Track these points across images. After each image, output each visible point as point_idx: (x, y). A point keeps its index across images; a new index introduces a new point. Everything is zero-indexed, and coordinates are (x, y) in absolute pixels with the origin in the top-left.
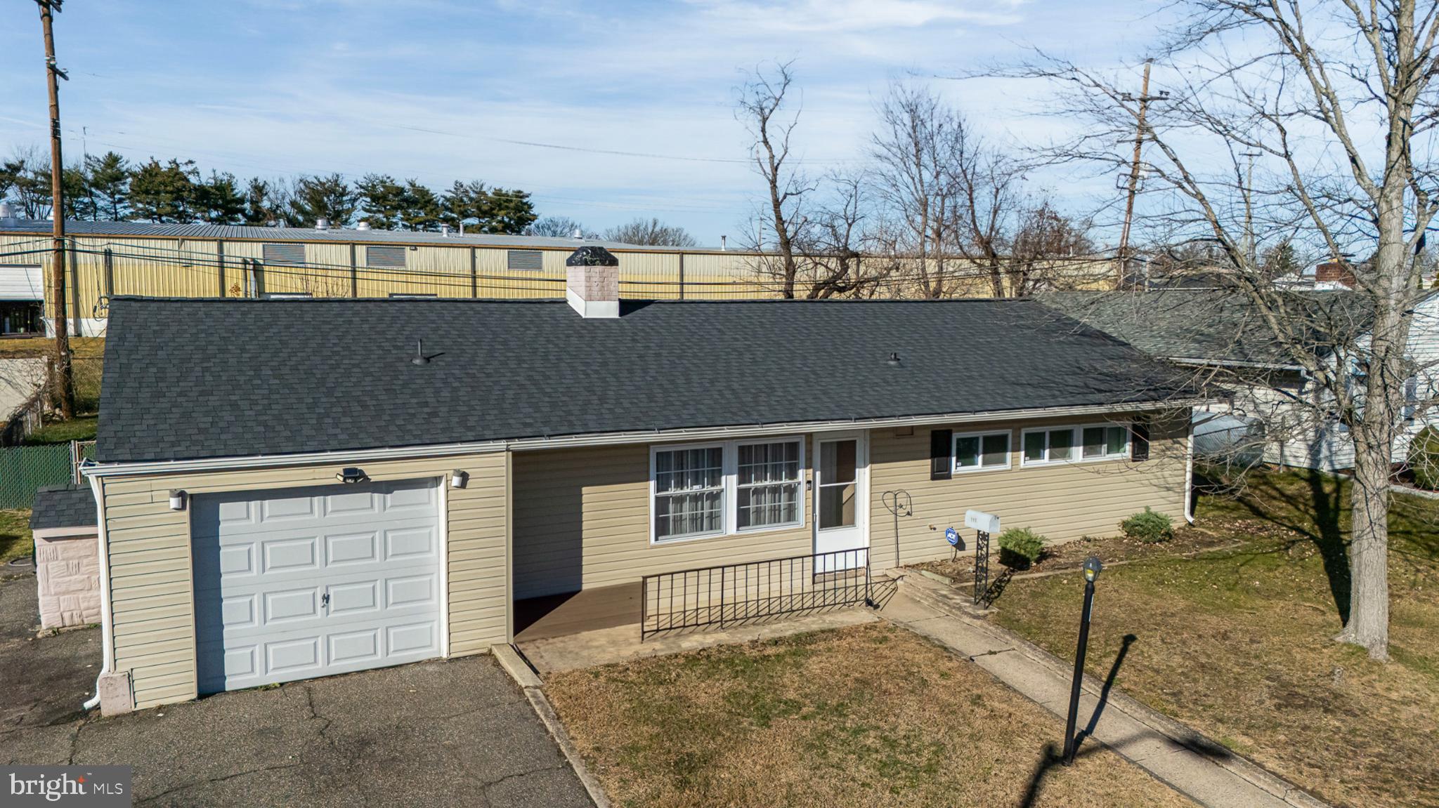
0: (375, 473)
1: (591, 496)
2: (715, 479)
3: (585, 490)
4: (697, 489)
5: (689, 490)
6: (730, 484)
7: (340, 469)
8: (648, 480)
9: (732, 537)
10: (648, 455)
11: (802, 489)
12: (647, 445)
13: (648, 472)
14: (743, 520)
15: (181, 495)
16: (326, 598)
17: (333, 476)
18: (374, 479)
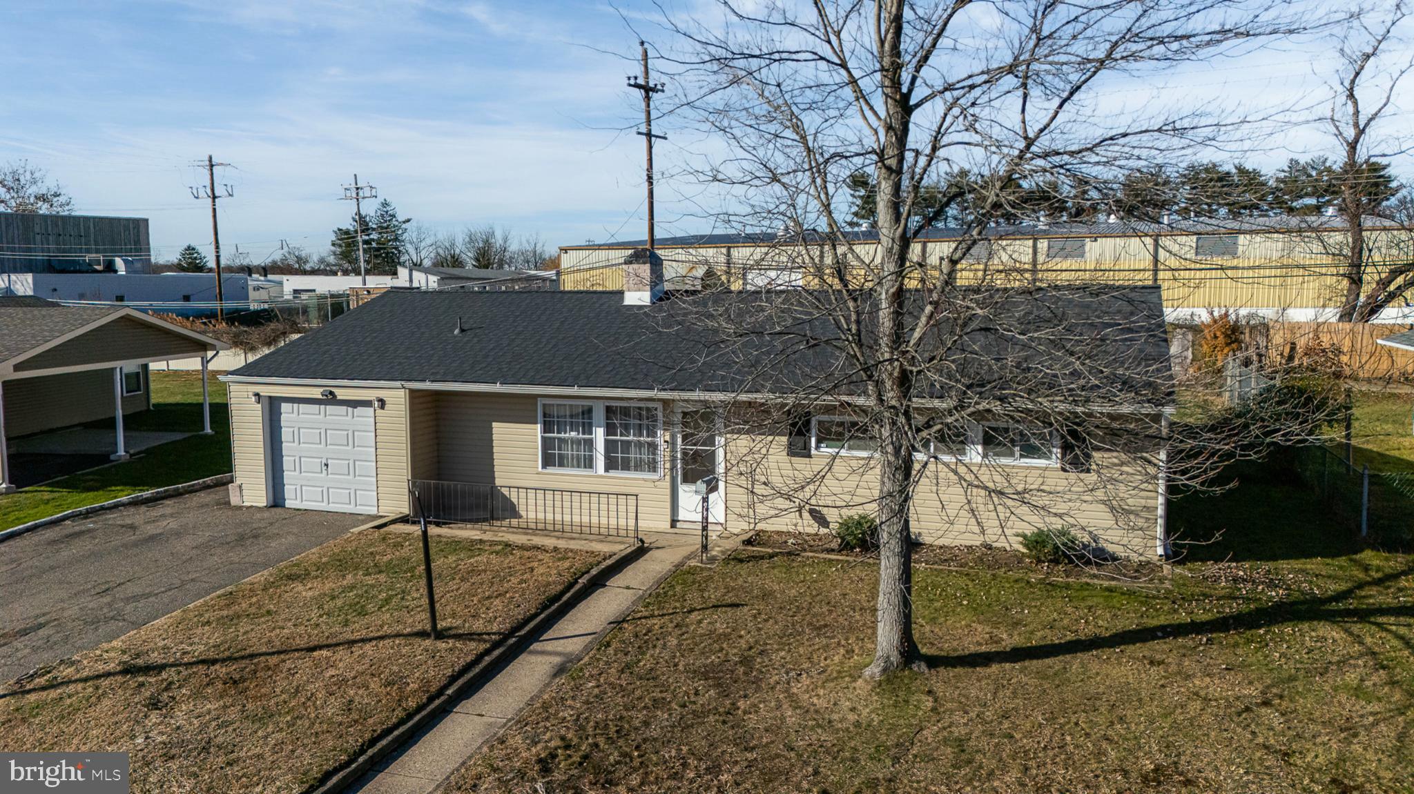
0: (341, 394)
1: (499, 429)
2: (588, 428)
3: (494, 424)
4: (573, 434)
5: (567, 435)
6: (599, 435)
7: (321, 390)
8: (536, 423)
9: (601, 477)
10: (536, 404)
11: (662, 446)
12: (536, 397)
13: (536, 417)
14: (611, 465)
15: (257, 395)
16: (327, 465)
17: (316, 393)
18: (339, 398)
